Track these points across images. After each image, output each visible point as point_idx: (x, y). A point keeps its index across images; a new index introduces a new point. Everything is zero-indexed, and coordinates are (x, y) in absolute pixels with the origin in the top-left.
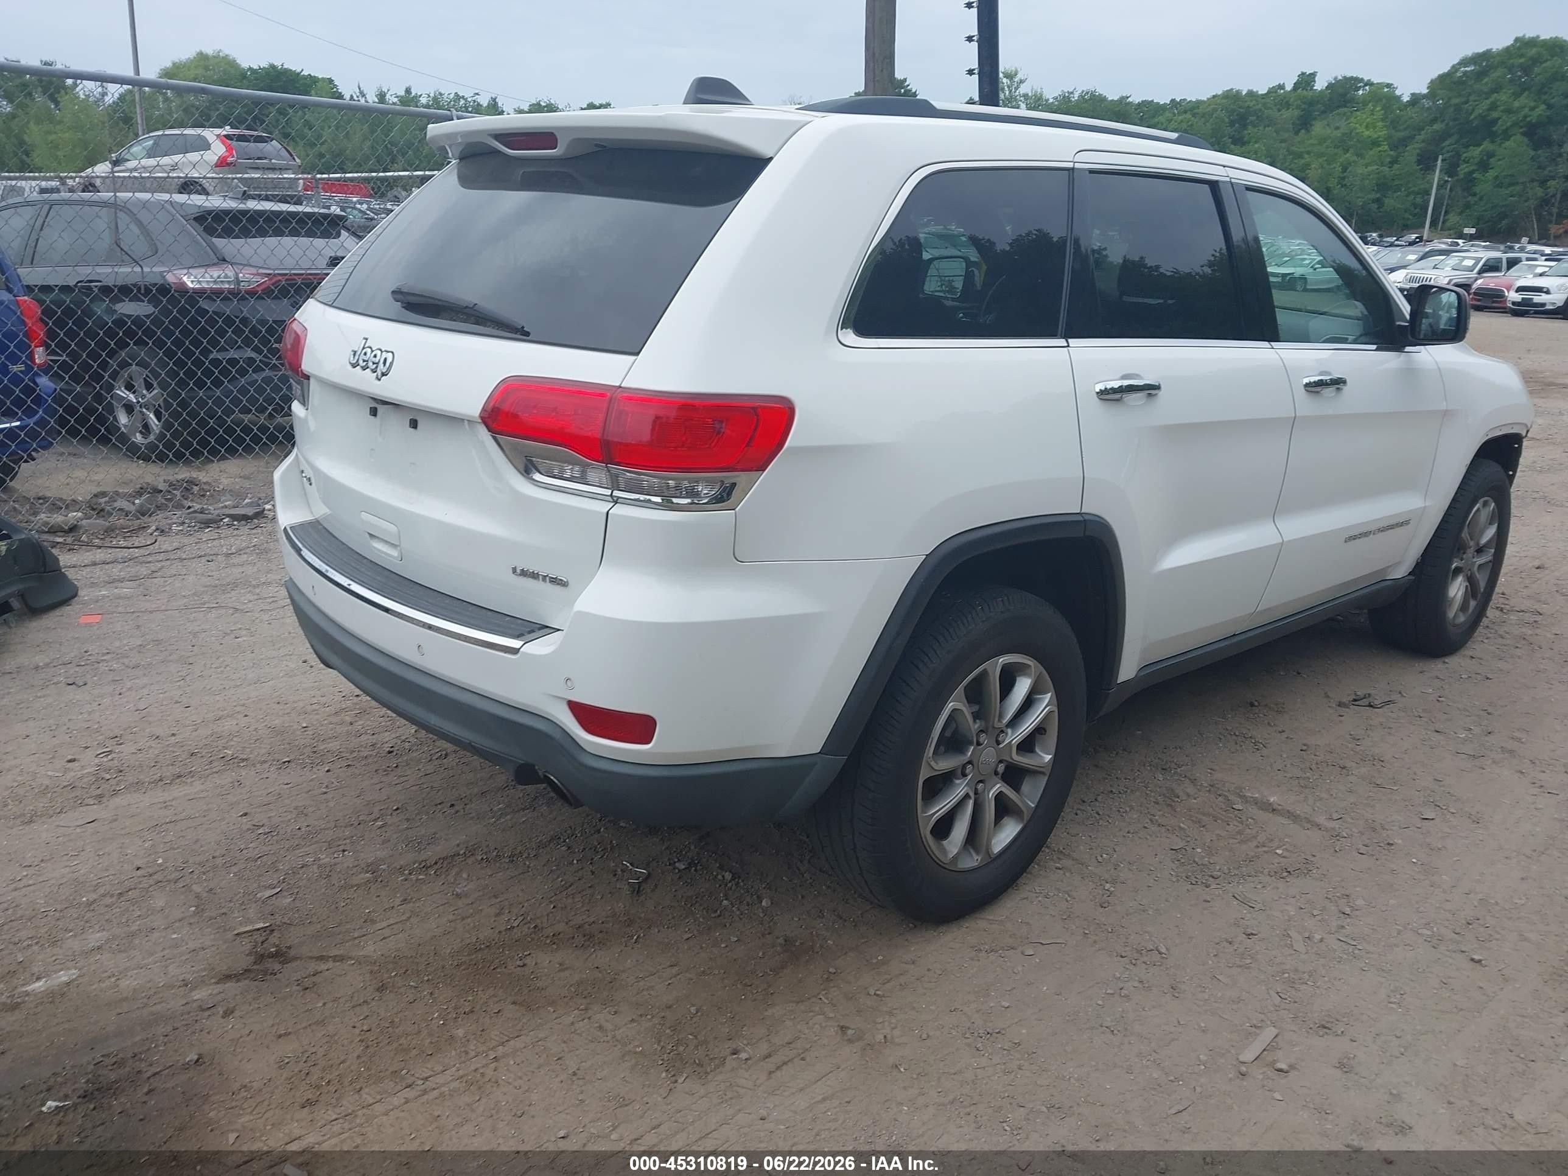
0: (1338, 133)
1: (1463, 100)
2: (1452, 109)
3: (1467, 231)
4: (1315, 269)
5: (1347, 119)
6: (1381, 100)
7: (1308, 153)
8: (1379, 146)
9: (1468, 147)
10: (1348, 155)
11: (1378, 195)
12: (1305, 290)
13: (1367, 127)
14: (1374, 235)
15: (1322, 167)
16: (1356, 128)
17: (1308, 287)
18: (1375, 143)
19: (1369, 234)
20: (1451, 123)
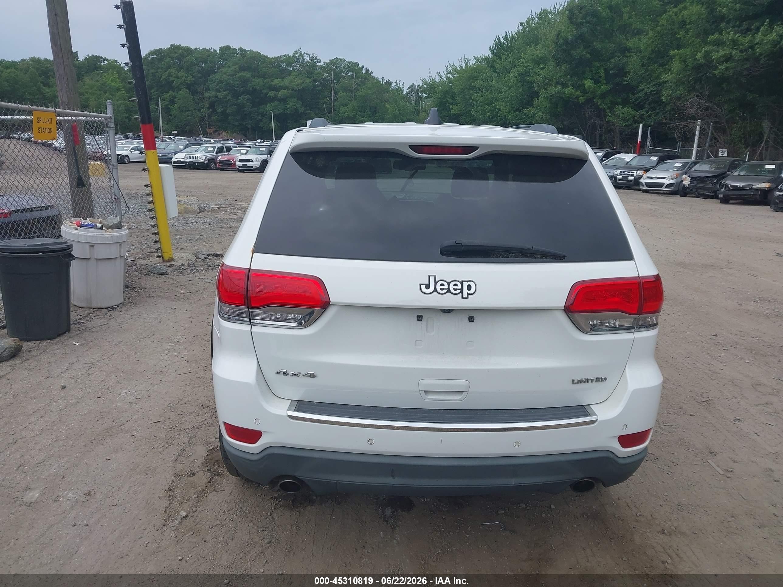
0: (99, 84)
1: (155, 71)
2: (151, 75)
3: (173, 132)
4: (131, 152)
5: (101, 77)
6: (115, 68)
7: (86, 92)
8: (121, 91)
9: (163, 93)
10: (106, 95)
11: (127, 115)
12: (130, 162)
13: (112, 81)
14: (130, 134)
15: (96, 100)
16: (107, 82)
17: (130, 161)
18: (118, 90)
19: (128, 134)
20: (152, 81)
